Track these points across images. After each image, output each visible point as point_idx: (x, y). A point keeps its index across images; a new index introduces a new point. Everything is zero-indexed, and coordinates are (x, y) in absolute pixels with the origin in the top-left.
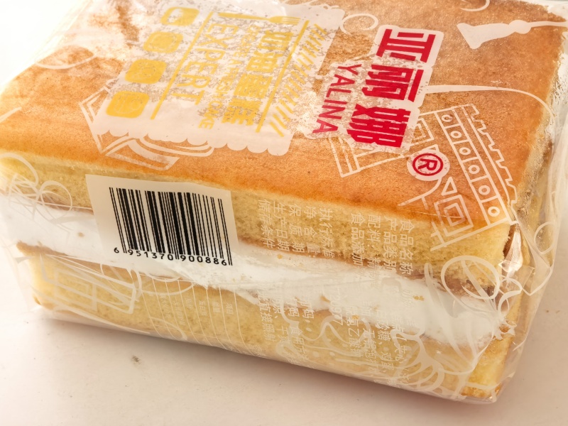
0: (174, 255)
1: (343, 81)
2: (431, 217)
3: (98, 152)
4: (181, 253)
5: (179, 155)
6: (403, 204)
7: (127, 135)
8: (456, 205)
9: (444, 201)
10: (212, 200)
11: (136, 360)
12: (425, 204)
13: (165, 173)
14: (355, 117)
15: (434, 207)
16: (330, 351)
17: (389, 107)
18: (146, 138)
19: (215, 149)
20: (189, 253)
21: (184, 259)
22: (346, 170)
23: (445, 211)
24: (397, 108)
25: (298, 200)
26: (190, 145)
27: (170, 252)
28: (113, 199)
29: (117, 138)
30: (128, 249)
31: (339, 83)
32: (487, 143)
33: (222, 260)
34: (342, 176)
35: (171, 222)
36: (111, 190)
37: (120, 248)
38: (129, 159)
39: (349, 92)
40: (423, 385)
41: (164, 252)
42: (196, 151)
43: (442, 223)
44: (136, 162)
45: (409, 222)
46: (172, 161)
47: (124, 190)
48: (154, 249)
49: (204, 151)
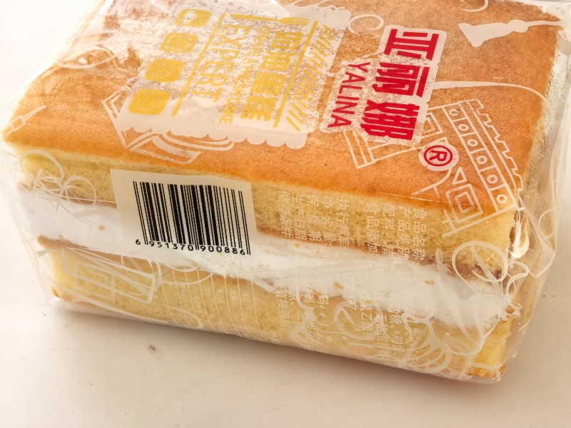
0: (194, 246)
1: (353, 78)
2: (442, 205)
3: (122, 148)
4: (201, 243)
5: (201, 150)
6: (416, 193)
7: (150, 131)
8: (466, 193)
9: (455, 190)
10: (233, 192)
11: (153, 349)
12: (437, 193)
13: (188, 167)
14: (366, 112)
15: (445, 196)
16: (342, 335)
17: (399, 102)
18: (169, 134)
19: (236, 143)
20: (209, 243)
21: (204, 249)
22: (361, 162)
23: (456, 199)
24: (407, 103)
25: (316, 191)
26: (211, 140)
27: (190, 243)
28: (137, 193)
29: (141, 134)
30: (149, 240)
31: (350, 80)
32: (493, 136)
33: (241, 249)
34: (358, 167)
35: (192, 213)
36: (135, 184)
37: (142, 240)
38: (153, 154)
39: (360, 88)
40: (431, 366)
41: (185, 243)
42: (217, 146)
43: (453, 210)
44: (160, 157)
45: (422, 210)
46: (195, 155)
47: (148, 184)
48: (175, 240)
49: (225, 146)
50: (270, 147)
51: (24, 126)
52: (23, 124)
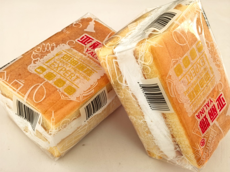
3: (79, 103)
5: (93, 88)
7: (80, 94)
13: (94, 94)
18: (84, 91)
19: (97, 81)
26: (93, 85)
29: (80, 97)
31: (91, 54)
36: (85, 108)
37: (86, 120)
38: (86, 98)
44: (88, 97)
46: (93, 90)
47: (87, 106)
49: (96, 84)
50: (103, 76)
51: (55, 119)
52: (55, 118)
